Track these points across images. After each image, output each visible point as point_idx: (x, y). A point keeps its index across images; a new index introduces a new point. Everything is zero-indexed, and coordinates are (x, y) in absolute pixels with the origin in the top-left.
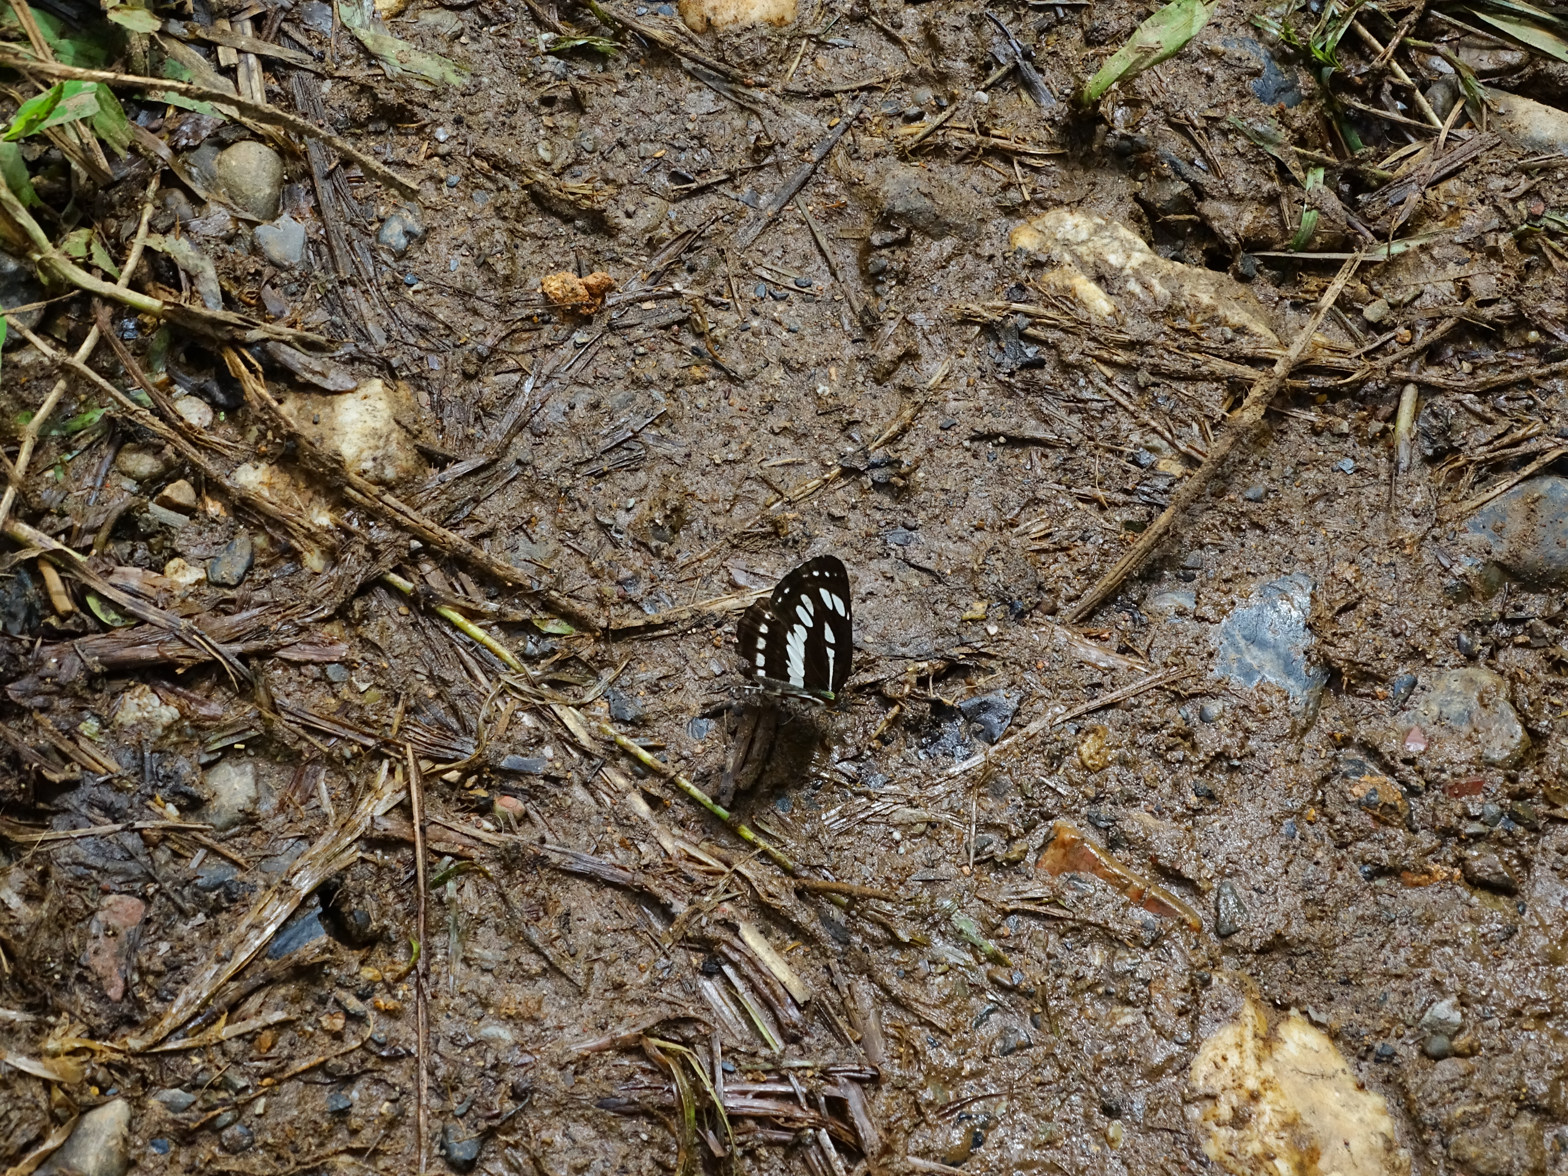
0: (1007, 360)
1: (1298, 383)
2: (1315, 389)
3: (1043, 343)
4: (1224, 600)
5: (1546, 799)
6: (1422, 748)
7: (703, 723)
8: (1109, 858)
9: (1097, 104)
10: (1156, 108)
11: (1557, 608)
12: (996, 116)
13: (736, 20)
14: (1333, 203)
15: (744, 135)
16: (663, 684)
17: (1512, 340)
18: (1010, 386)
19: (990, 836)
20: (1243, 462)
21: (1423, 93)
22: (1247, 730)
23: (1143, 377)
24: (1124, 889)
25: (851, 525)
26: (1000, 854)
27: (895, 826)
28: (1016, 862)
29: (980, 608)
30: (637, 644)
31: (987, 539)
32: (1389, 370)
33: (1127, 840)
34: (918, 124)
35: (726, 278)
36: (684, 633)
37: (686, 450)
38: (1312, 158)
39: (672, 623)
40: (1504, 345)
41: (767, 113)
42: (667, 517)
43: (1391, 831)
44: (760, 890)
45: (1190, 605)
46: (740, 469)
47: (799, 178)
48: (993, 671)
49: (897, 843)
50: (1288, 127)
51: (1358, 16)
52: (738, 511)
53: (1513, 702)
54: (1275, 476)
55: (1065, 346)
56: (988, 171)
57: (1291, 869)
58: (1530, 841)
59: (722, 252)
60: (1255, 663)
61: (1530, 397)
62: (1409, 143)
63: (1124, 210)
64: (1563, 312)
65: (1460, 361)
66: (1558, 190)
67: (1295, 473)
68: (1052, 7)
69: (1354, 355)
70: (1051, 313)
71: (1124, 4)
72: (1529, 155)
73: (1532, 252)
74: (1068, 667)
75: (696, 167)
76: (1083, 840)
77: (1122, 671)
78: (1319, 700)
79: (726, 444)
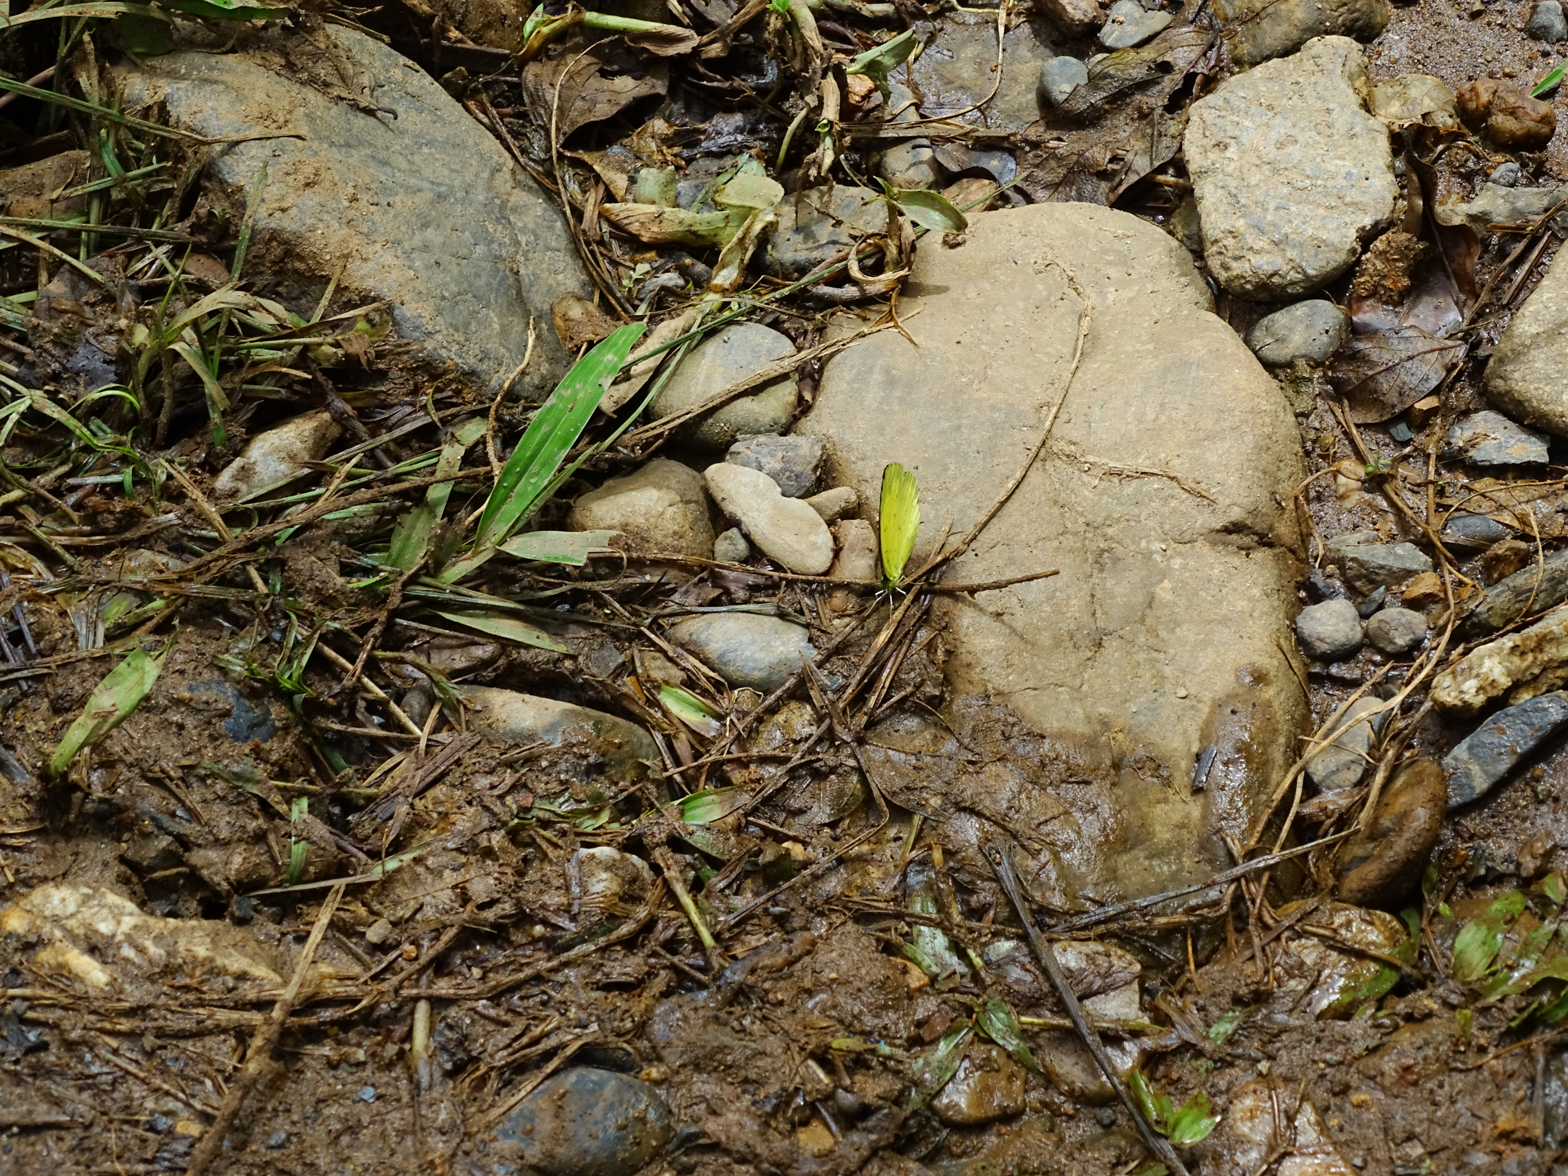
0: (11, 1048)
1: (306, 1021)
2: (324, 1023)
3: (45, 1024)
9: (64, 775)
10: (130, 766)
14: (321, 830)
17: (518, 937)
18: (16, 1074)
20: (261, 1110)
21: (398, 704)
23: (149, 1041)
32: (396, 991)
38: (293, 789)
50: (266, 762)
51: (322, 638)
54: (295, 1118)
55: (66, 1025)
61: (544, 992)
62: (391, 755)
63: (110, 875)
64: (564, 900)
65: (469, 968)
66: (544, 778)
67: (316, 1111)
68: (15, 681)
69: (362, 980)
70: (49, 993)
71: (86, 666)
72: (511, 747)
73: (527, 845)
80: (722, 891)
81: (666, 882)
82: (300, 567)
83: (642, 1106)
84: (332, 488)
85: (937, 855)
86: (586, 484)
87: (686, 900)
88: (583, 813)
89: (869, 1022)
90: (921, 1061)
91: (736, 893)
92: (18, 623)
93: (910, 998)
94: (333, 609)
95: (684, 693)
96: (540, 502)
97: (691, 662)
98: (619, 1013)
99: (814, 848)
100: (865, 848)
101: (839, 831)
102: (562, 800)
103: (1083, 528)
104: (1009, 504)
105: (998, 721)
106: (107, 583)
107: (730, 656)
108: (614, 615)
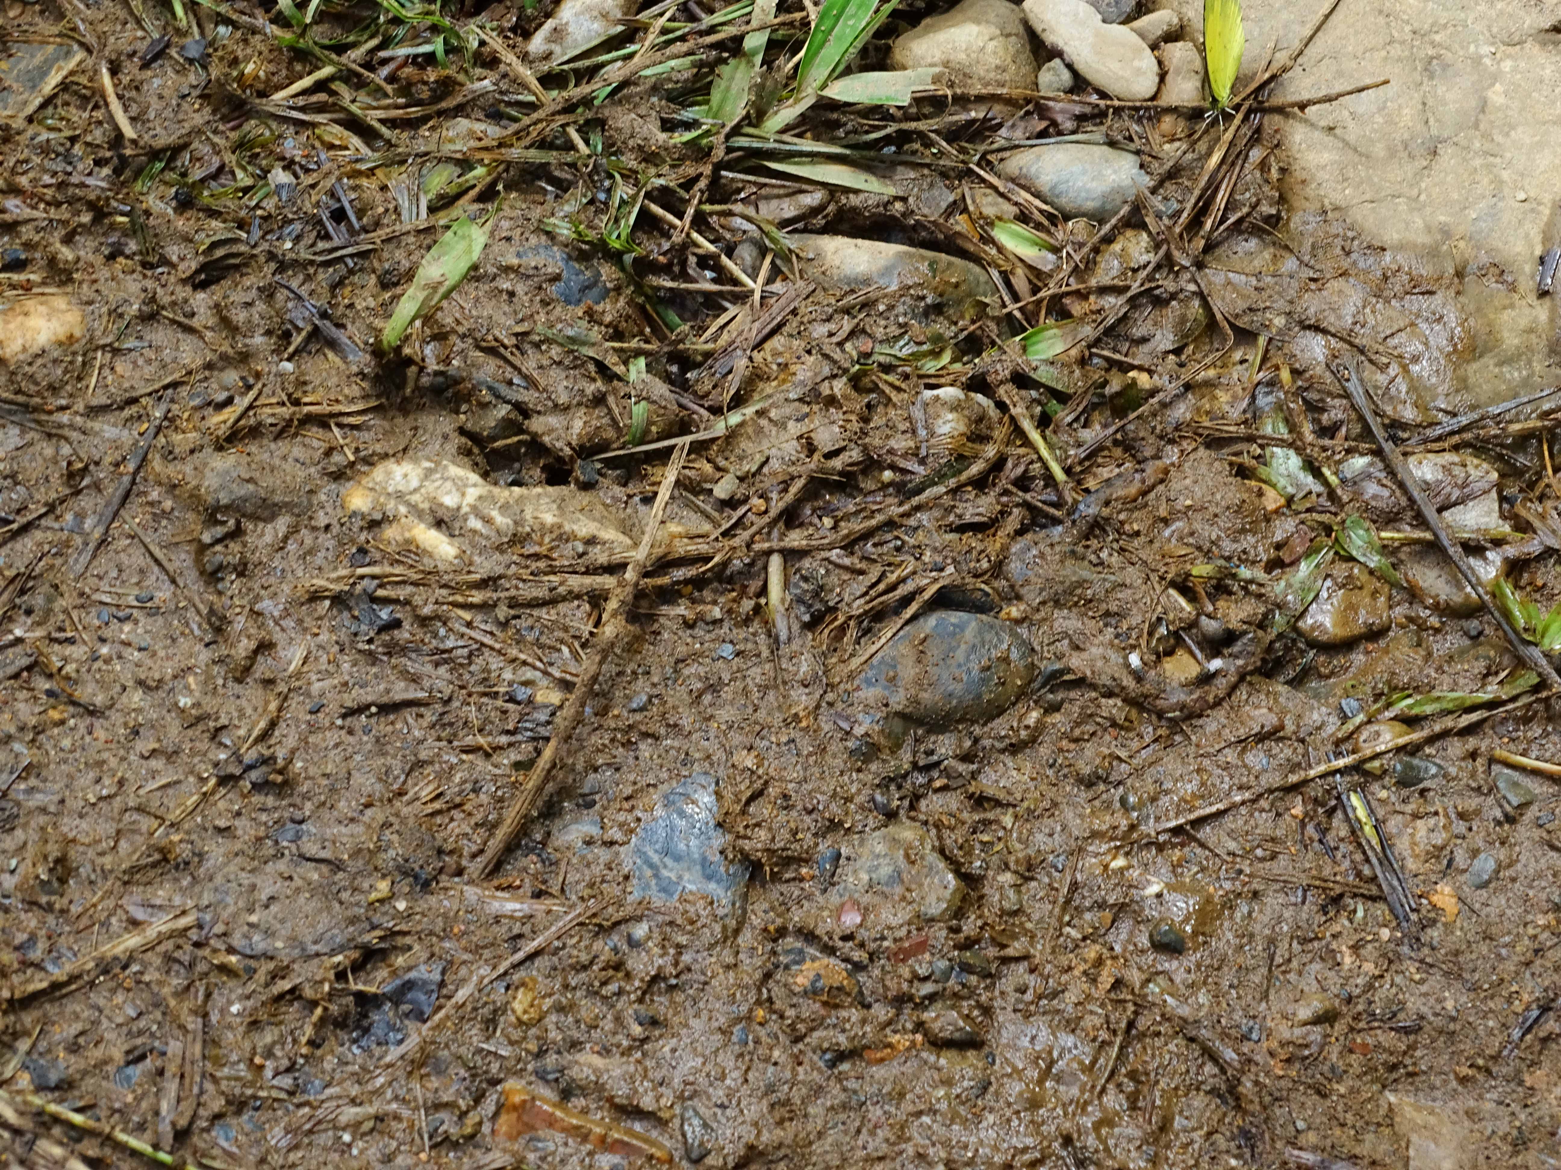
0: (364, 628)
1: (659, 581)
2: (678, 583)
3: (396, 601)
4: (630, 818)
5: (993, 941)
6: (858, 920)
7: (130, 1070)
8: (565, 1110)
9: (399, 348)
10: (463, 337)
11: (968, 743)
12: (305, 383)
13: (24, 349)
14: (660, 389)
15: (56, 463)
16: (81, 1040)
17: (868, 484)
18: (370, 653)
19: (443, 1115)
21: (730, 256)
22: (678, 946)
23: (502, 612)
24: (585, 1138)
25: (239, 832)
26: (454, 1131)
27: (344, 1129)
28: (472, 1136)
29: (383, 887)
30: (47, 1006)
32: (748, 546)
33: (580, 1087)
34: (229, 410)
35: (65, 611)
37: (59, 797)
38: (630, 350)
39: (79, 977)
40: (860, 491)
41: (75, 435)
42: (51, 870)
43: (844, 1013)
45: (595, 831)
46: (117, 802)
47: (120, 493)
48: (410, 948)
49: (349, 1146)
50: (600, 324)
51: (648, 195)
52: (123, 845)
53: (942, 851)
54: (655, 680)
55: (417, 600)
56: (307, 441)
57: (750, 1077)
58: (986, 988)
60: (673, 876)
61: (897, 538)
62: (726, 310)
63: (451, 447)
64: (912, 444)
65: (820, 518)
66: (883, 323)
67: (675, 672)
68: (341, 259)
69: (713, 537)
70: (398, 570)
71: (411, 239)
72: (846, 293)
73: (870, 391)
74: (487, 926)
75: (15, 506)
76: (533, 1099)
77: (540, 915)
78: (745, 897)
79: (98, 781)
80: (1070, 425)
81: (1012, 419)
82: (620, 125)
83: (1005, 646)
84: (647, 43)
85: (1285, 375)
86: (902, 24)
87: (1035, 436)
88: (925, 355)
89: (1228, 547)
90: (1283, 583)
91: (1085, 426)
92: (339, 200)
93: (1268, 520)
94: (656, 165)
95: (1019, 228)
96: (859, 44)
97: (1023, 196)
98: (974, 554)
99: (1160, 376)
100: (1212, 373)
101: (1184, 357)
102: (902, 343)
103: (1409, 37)
104: (1333, 17)
105: (1337, 236)
106: (426, 154)
107: (1063, 187)
108: (941, 153)
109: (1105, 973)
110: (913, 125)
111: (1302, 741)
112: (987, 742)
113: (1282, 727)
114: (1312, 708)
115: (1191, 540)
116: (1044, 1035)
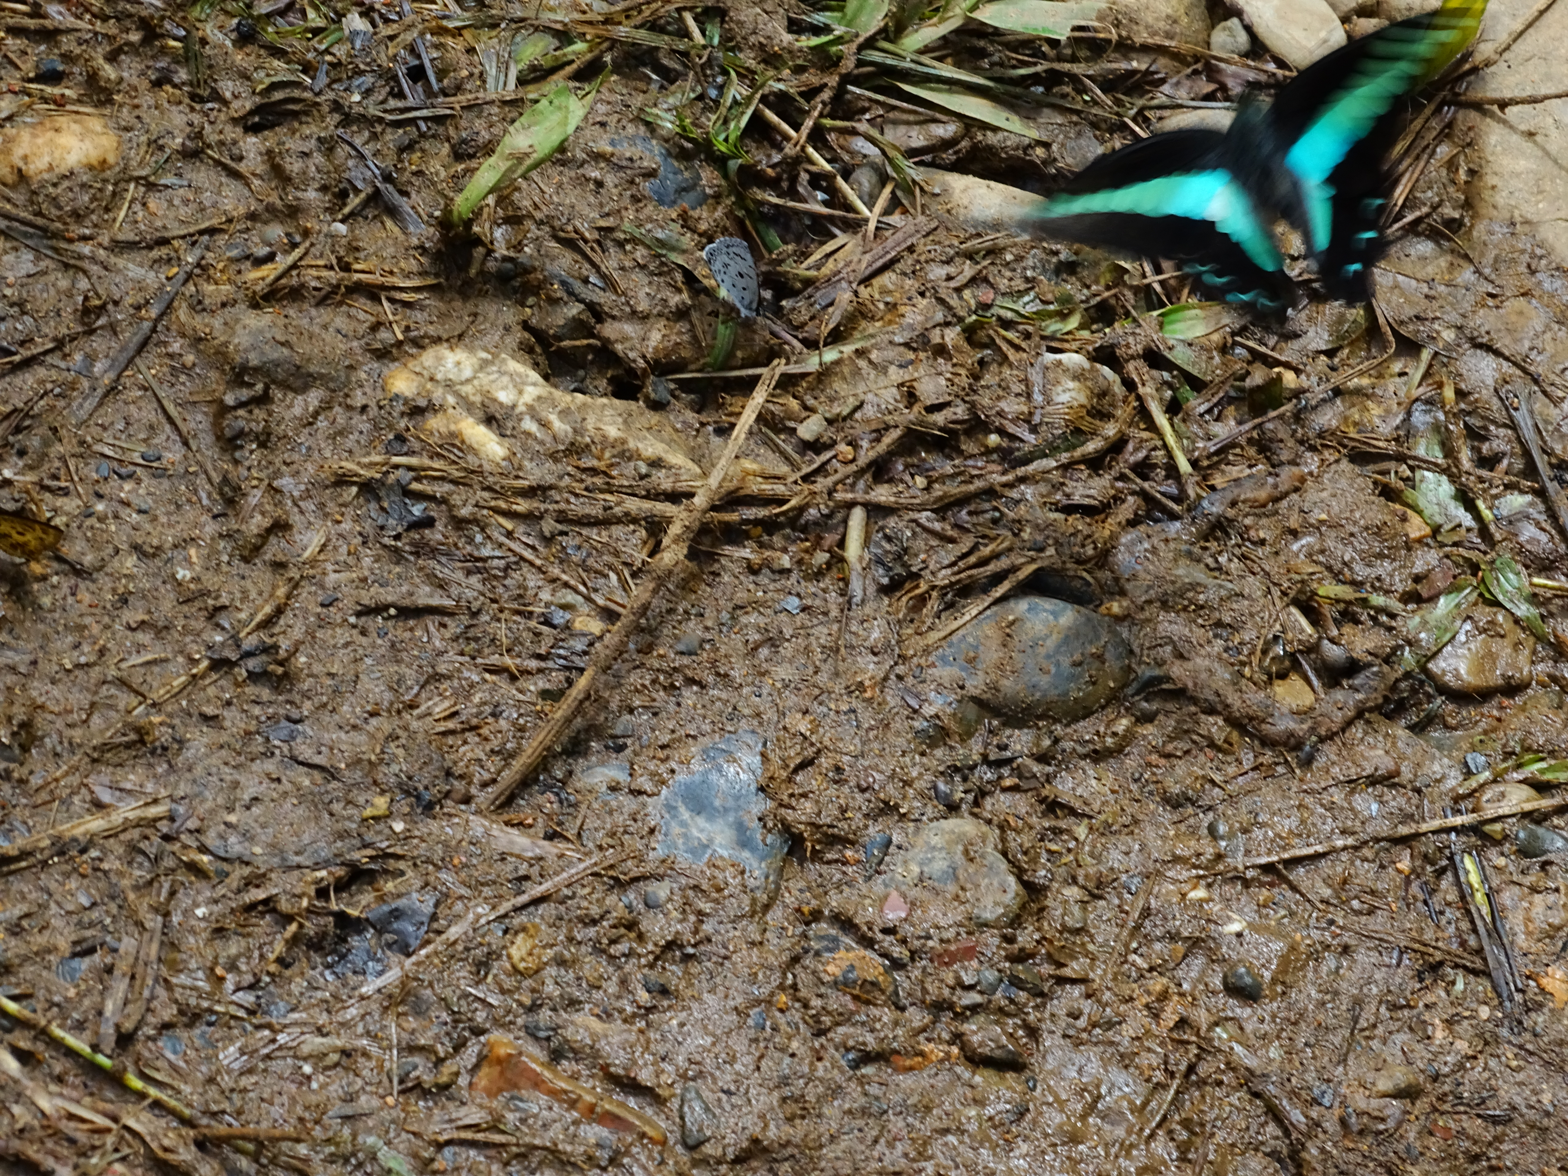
0: (392, 522)
1: (726, 517)
2: (747, 522)
3: (431, 498)
4: (662, 769)
5: (1050, 958)
6: (903, 915)
7: (76, 963)
8: (555, 1072)
9: (468, 224)
10: (540, 223)
11: (1047, 742)
13: (51, 168)
15: (70, 296)
16: (25, 923)
17: (970, 447)
18: (396, 550)
19: (417, 1059)
20: (670, 611)
21: (846, 178)
22: (700, 913)
23: (548, 526)
24: (573, 1104)
25: (227, 724)
26: (428, 1079)
27: (305, 1059)
28: (447, 1087)
29: (381, 803)
31: (383, 724)
32: (830, 493)
33: (573, 1050)
34: (270, 266)
35: (62, 459)
36: (44, 864)
37: (31, 657)
39: (31, 854)
40: (960, 452)
41: (95, 269)
42: (14, 734)
43: (874, 1011)
44: (154, 1145)
45: (623, 777)
46: (95, 673)
47: (137, 339)
48: (402, 873)
49: (309, 1078)
50: (694, 231)
51: (764, 99)
52: (96, 720)
53: (1005, 854)
54: (709, 624)
55: (456, 500)
56: (353, 311)
57: (763, 1064)
59: (55, 430)
60: (703, 837)
61: (996, 509)
62: (834, 236)
63: (512, 341)
64: (1025, 409)
65: (912, 476)
66: (1008, 274)
67: (733, 618)
68: (413, 121)
69: (790, 480)
70: (437, 464)
71: (495, 110)
72: (972, 237)
73: (985, 346)
74: (489, 861)
75: (18, 337)
76: (520, 1054)
77: (551, 859)
78: (781, 871)
79: (77, 646)
80: (1201, 415)
81: (1139, 398)
82: (743, 18)
83: (1101, 643)
85: (1449, 393)
87: (1161, 419)
89: (1361, 571)
90: (1417, 619)
91: (1217, 420)
92: (419, 57)
93: (1409, 549)
94: (776, 68)
98: (1080, 537)
99: (1308, 376)
100: (1365, 381)
101: (1336, 360)
102: (1026, 299)
104: (1548, 14)
105: (1523, 252)
106: (522, 20)
108: (1095, 102)
109: (1169, 1009)
110: (1066, 66)
111: (1418, 791)
112: (1068, 745)
113: (1398, 773)
114: (1433, 758)
115: (1321, 558)
116: (1094, 1068)
